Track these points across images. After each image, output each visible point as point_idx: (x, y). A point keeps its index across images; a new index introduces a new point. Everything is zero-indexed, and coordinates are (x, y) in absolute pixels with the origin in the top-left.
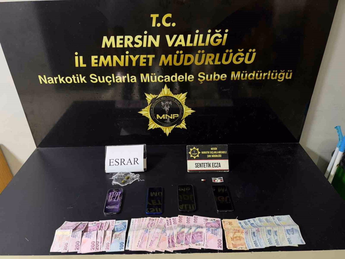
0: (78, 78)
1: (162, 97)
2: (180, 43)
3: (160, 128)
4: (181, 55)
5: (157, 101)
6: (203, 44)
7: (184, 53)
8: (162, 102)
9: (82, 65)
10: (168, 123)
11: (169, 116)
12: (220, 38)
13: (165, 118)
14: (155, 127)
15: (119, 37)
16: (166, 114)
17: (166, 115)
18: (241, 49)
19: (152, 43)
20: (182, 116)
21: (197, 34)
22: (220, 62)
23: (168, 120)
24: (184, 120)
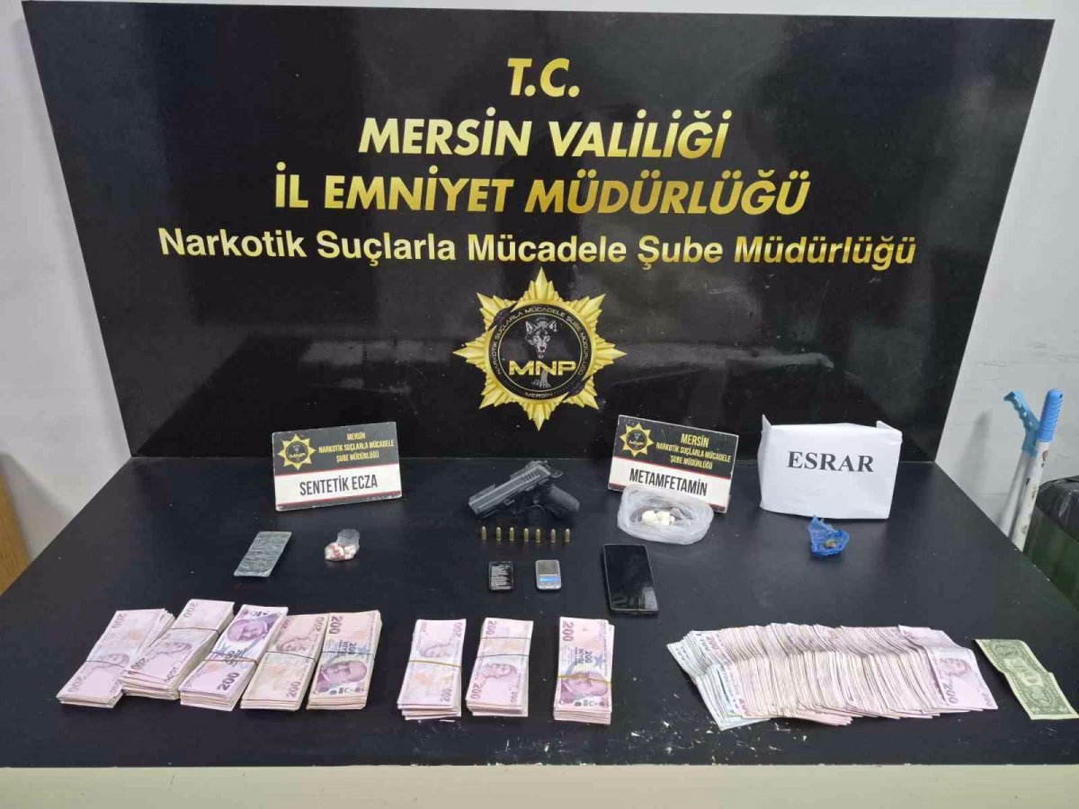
0: (280, 241)
1: (527, 307)
2: (590, 148)
3: (517, 403)
4: (592, 182)
5: (513, 320)
6: (657, 153)
7: (601, 178)
8: (527, 324)
9: (296, 202)
10: (542, 389)
11: (545, 367)
12: (708, 136)
13: (535, 372)
14: (502, 400)
15: (411, 123)
16: (539, 360)
17: (538, 363)
18: (766, 171)
19: (508, 144)
20: (587, 369)
21: (640, 121)
22: (705, 208)
23: (544, 378)
24: (590, 382)
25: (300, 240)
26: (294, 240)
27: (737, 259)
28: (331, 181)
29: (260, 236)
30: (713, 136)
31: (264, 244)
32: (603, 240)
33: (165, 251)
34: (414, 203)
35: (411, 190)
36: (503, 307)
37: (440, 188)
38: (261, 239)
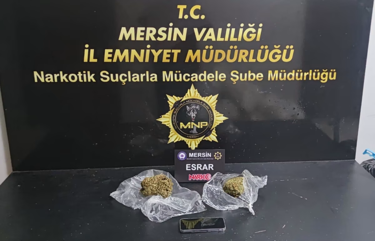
0: (85, 75)
1: (187, 100)
2: (210, 37)
3: (184, 141)
4: (211, 50)
5: (181, 105)
6: (235, 39)
7: (214, 49)
8: (187, 107)
9: (92, 60)
10: (194, 134)
11: (195, 125)
12: (254, 33)
13: (191, 126)
14: (177, 140)
15: (139, 29)
16: (192, 122)
17: (192, 123)
18: (277, 46)
19: (178, 36)
21: (228, 28)
22: (255, 60)
23: (195, 129)
24: (214, 130)
25: (93, 75)
26: (91, 75)
27: (269, 79)
28: (107, 51)
29: (77, 74)
30: (256, 33)
31: (78, 77)
32: (217, 72)
33: (36, 81)
34: (141, 59)
35: (139, 54)
36: (177, 100)
37: (151, 53)
38: (77, 75)
